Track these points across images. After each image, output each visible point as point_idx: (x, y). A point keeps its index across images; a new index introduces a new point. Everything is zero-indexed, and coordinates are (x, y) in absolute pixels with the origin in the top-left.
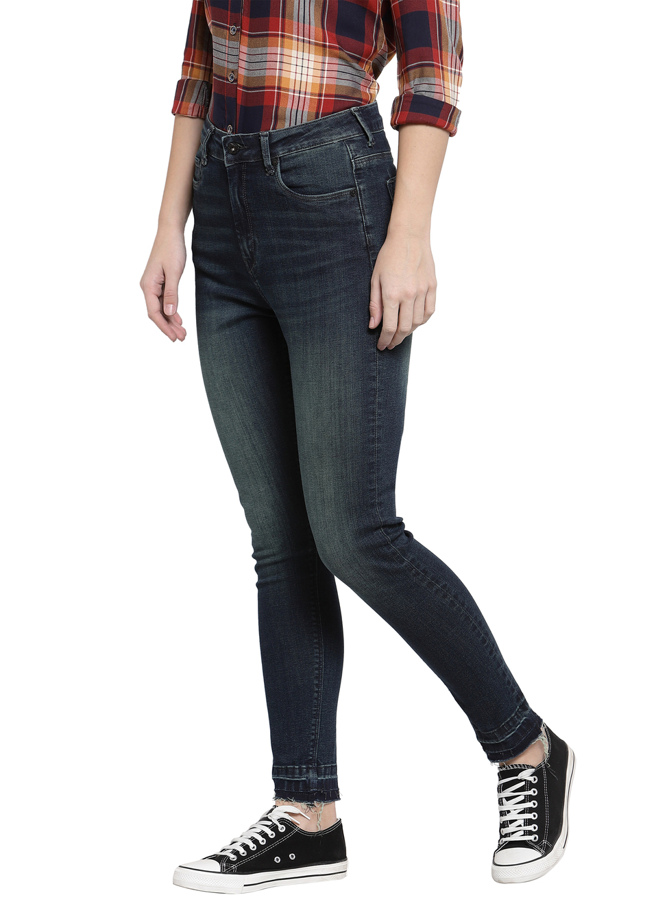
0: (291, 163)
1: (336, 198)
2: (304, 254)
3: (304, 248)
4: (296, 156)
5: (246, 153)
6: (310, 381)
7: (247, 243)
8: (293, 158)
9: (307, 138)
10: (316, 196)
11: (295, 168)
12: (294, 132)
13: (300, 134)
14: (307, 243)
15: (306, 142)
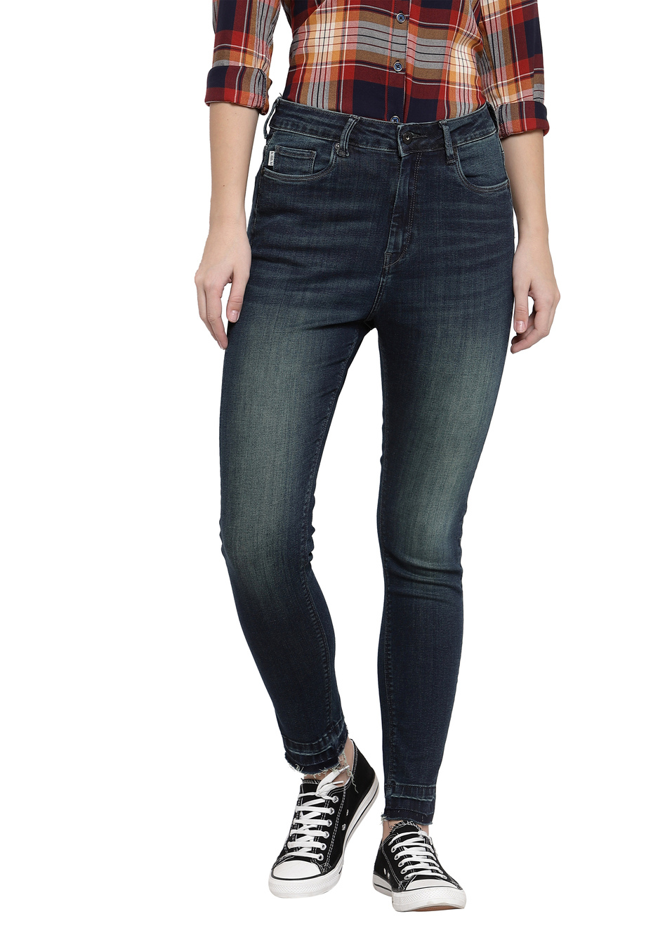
0: (467, 154)
1: (501, 190)
2: (473, 246)
3: (473, 241)
4: (471, 146)
5: (423, 142)
6: (465, 375)
7: (403, 236)
8: (469, 148)
9: (478, 128)
10: (488, 187)
11: (470, 158)
12: (466, 121)
13: (471, 124)
14: (476, 235)
15: (477, 132)
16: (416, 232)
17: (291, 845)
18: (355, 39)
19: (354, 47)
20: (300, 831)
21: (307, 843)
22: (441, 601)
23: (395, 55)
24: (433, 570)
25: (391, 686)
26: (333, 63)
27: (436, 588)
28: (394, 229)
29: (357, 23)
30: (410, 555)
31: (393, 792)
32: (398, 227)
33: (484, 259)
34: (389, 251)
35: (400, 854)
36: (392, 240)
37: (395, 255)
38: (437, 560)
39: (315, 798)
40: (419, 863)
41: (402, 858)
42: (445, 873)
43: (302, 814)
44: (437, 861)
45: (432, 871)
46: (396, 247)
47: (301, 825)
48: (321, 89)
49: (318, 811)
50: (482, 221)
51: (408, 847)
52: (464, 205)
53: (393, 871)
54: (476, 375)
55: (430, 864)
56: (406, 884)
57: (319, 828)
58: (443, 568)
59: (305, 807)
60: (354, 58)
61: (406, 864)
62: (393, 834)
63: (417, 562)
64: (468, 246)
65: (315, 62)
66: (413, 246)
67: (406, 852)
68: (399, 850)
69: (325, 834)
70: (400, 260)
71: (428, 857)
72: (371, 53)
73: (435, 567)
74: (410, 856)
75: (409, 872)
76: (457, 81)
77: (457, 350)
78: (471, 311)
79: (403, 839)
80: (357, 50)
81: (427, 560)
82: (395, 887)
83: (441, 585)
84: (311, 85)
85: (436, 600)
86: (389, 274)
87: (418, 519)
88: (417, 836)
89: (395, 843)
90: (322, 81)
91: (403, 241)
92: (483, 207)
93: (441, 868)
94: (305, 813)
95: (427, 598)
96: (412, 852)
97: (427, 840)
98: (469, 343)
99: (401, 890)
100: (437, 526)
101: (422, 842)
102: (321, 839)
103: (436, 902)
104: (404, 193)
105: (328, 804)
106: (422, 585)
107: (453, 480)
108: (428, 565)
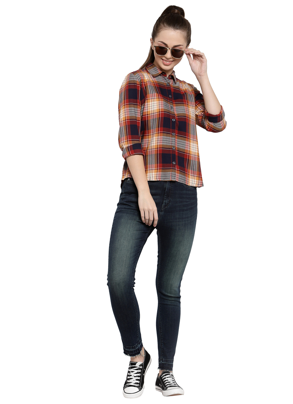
16: (171, 199)
17: (128, 381)
18: (162, 141)
19: (161, 144)
20: (131, 377)
21: (133, 381)
22: (176, 306)
23: (172, 145)
24: (174, 297)
25: (161, 331)
26: (155, 149)
27: (175, 302)
28: (165, 198)
29: (162, 137)
30: (167, 293)
31: (162, 362)
32: (166, 198)
33: (190, 207)
34: (164, 205)
35: (165, 380)
36: (164, 201)
37: (165, 206)
38: (175, 294)
39: (135, 367)
40: (170, 382)
41: (166, 381)
42: (178, 385)
43: (131, 372)
44: (175, 382)
45: (174, 384)
46: (165, 203)
47: (131, 375)
48: (152, 156)
49: (136, 371)
50: (189, 196)
51: (167, 377)
52: (184, 192)
53: (162, 384)
54: (188, 241)
55: (173, 382)
56: (167, 388)
57: (137, 376)
58: (177, 296)
59: (132, 370)
60: (162, 147)
61: (167, 383)
62: (163, 374)
63: (169, 295)
64: (186, 203)
65: (149, 149)
66: (170, 203)
67: (167, 379)
68: (164, 379)
69: (139, 378)
70: (166, 207)
71: (173, 380)
72: (166, 145)
73: (174, 296)
74: (168, 380)
75: (168, 385)
76: (192, 154)
77: (183, 234)
78: (186, 222)
79: (166, 375)
80: (162, 145)
81: (172, 294)
82: (163, 389)
83: (176, 301)
84: (149, 156)
85: (174, 305)
86: (163, 211)
87: (170, 282)
88: (170, 374)
89: (163, 376)
90: (152, 154)
91: (168, 202)
92: (189, 192)
93: (176, 383)
94: (132, 372)
95: (172, 305)
96: (168, 379)
97: (172, 375)
98: (186, 231)
99: (165, 390)
100: (176, 284)
101: (171, 376)
102: (138, 380)
103: (176, 393)
104: (168, 188)
105: (140, 369)
106: (170, 301)
107: (180, 271)
108: (172, 296)
